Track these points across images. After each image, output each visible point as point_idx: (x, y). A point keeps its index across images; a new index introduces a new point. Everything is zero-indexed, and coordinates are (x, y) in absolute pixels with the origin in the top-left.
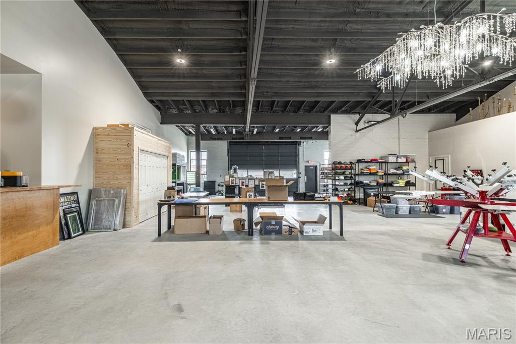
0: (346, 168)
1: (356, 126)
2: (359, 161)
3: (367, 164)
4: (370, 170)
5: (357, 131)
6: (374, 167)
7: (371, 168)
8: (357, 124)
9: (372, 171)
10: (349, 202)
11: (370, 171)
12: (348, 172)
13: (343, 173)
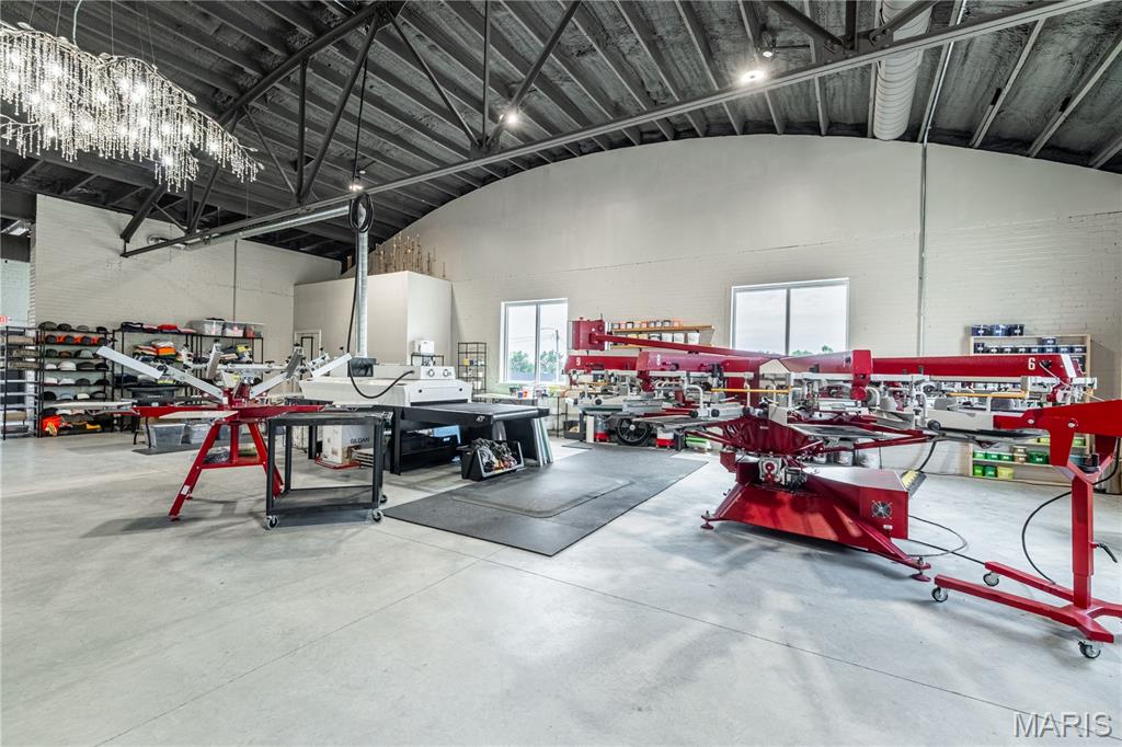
0: (85, 342)
1: (122, 241)
2: (127, 327)
3: (150, 337)
4: (157, 349)
5: (125, 254)
6: (170, 344)
7: (161, 344)
8: (126, 235)
9: (162, 353)
10: (89, 427)
11: (158, 352)
12: (87, 353)
13: (76, 355)
